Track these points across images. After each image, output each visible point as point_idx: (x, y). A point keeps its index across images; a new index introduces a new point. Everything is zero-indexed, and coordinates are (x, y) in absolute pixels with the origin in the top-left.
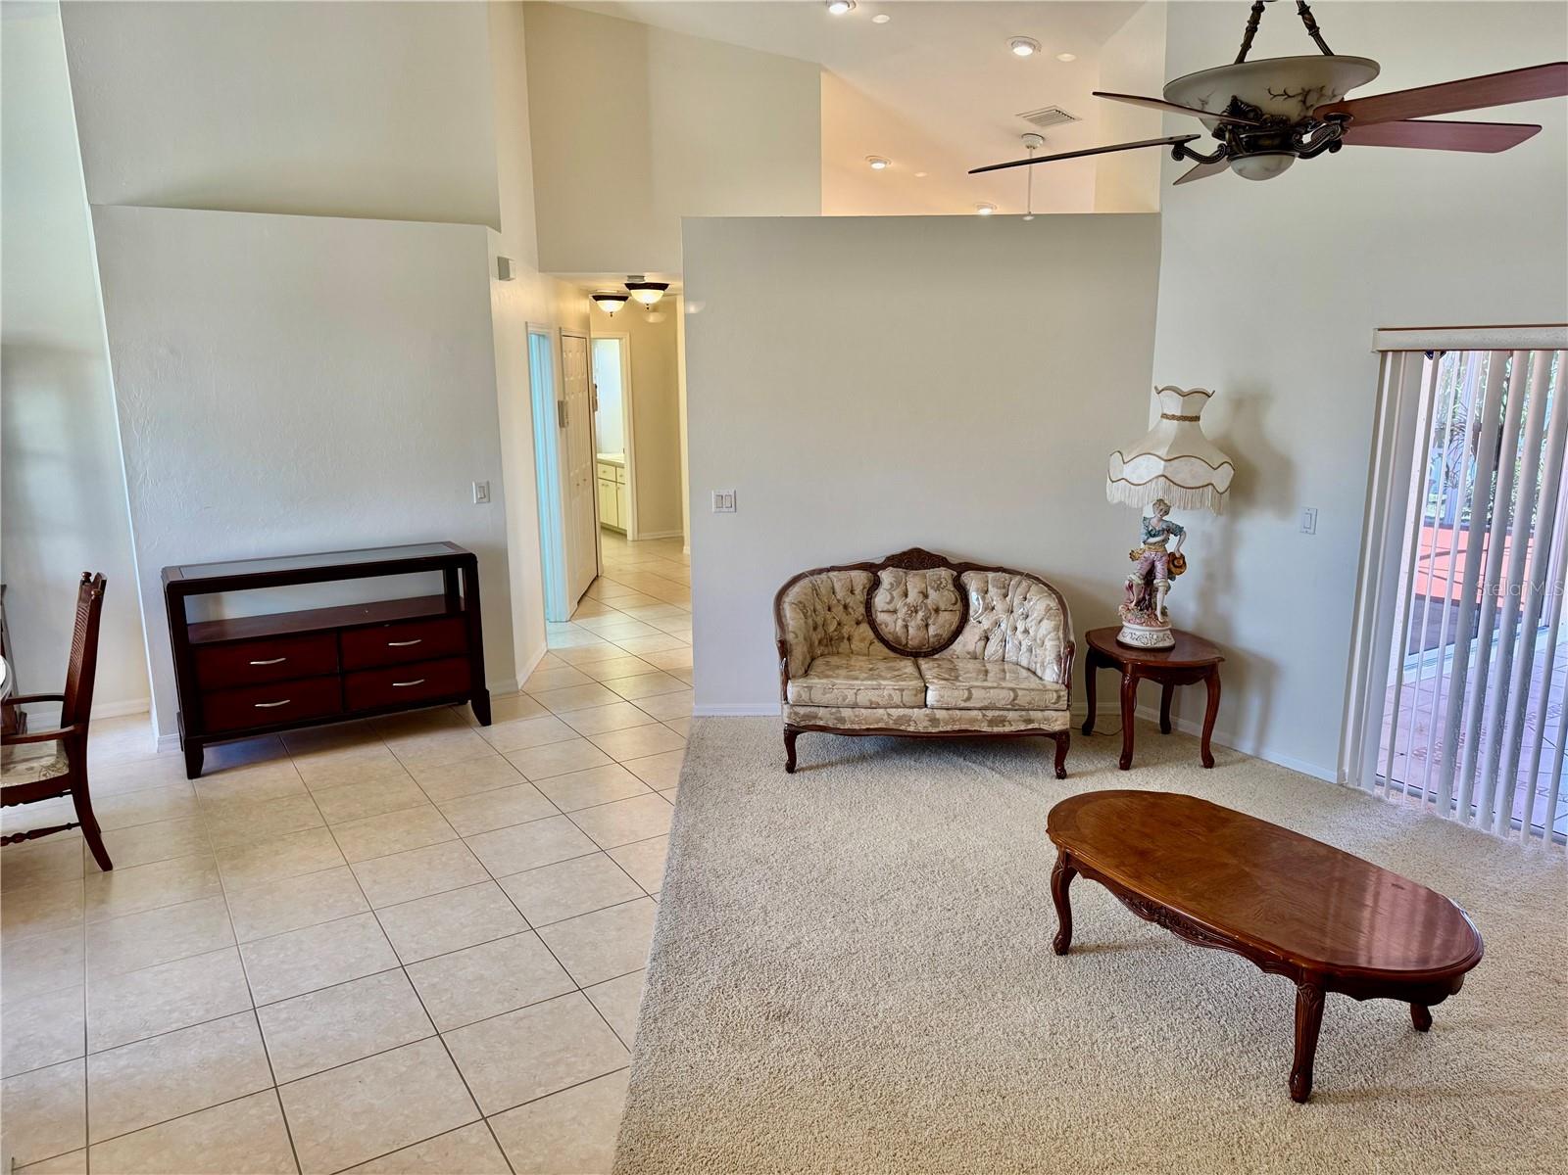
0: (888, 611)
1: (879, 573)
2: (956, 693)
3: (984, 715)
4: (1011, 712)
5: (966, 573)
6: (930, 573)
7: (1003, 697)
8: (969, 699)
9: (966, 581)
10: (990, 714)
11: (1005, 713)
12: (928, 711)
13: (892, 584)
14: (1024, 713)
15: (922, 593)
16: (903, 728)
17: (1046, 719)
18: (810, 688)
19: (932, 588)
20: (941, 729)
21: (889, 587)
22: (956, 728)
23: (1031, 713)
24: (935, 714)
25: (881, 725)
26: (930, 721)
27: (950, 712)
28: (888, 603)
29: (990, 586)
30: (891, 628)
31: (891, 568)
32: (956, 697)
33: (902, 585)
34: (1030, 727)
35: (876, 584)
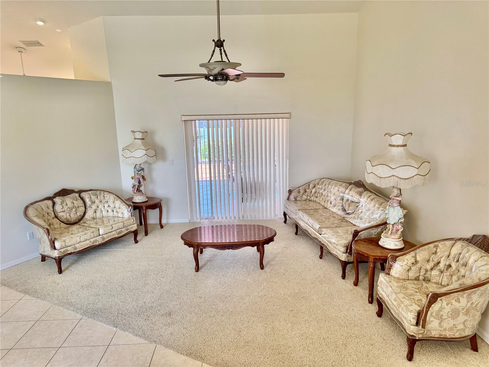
0: (63, 212)
1: (54, 200)
2: (108, 228)
3: (117, 232)
4: (123, 229)
5: (82, 193)
6: (71, 196)
7: (121, 225)
8: (112, 228)
9: (83, 196)
10: (118, 231)
11: (121, 229)
12: (101, 236)
13: (61, 202)
14: (126, 228)
15: (72, 202)
16: (95, 244)
17: (132, 228)
18: (64, 241)
19: (75, 200)
20: (105, 241)
21: (60, 203)
22: (109, 239)
23: (128, 227)
24: (103, 237)
25: (88, 246)
26: (102, 239)
27: (107, 234)
28: (62, 209)
29: (92, 196)
30: (65, 217)
31: (57, 197)
32: (109, 229)
33: (65, 202)
34: (128, 231)
35: (54, 204)
